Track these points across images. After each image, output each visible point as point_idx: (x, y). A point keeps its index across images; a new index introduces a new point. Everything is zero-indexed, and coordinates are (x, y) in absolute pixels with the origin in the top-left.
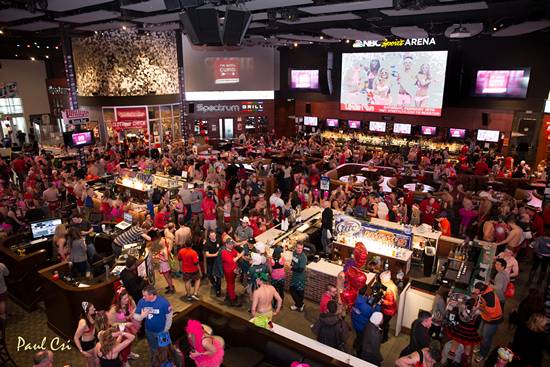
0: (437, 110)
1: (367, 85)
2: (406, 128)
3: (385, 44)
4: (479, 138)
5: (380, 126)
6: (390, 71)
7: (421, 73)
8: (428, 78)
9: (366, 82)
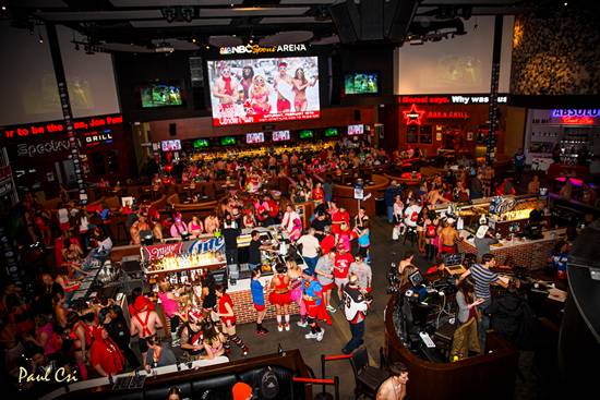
0: (316, 113)
1: (242, 94)
2: (284, 135)
3: (257, 51)
4: (350, 133)
5: (258, 137)
6: (266, 78)
7: (296, 78)
8: (304, 83)
9: (241, 92)
